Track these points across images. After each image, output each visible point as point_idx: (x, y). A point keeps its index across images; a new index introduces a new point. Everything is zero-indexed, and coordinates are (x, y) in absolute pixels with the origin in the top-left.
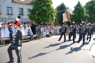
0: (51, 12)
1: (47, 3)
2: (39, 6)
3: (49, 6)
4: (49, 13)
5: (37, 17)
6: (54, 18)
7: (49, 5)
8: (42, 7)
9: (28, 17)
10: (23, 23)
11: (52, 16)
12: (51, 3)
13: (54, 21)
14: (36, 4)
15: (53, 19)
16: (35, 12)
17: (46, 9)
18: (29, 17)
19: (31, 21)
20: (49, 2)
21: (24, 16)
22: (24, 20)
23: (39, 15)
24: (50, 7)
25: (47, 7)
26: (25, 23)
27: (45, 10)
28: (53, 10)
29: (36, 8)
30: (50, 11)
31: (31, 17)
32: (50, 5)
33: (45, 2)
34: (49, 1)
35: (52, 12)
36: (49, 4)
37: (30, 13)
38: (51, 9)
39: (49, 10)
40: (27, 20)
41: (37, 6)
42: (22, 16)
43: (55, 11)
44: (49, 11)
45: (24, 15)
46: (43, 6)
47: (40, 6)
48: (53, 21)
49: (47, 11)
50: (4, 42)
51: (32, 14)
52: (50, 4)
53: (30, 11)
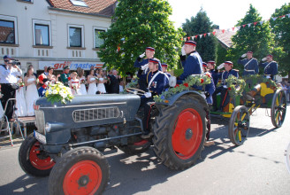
0: (166, 38)
1: (155, 12)
2: (130, 22)
3: (160, 21)
4: (160, 41)
5: (123, 55)
6: (177, 57)
7: (159, 19)
8: (139, 24)
9: (95, 55)
11: (168, 50)
12: (166, 10)
13: (176, 67)
14: (119, 15)
15: (173, 61)
16: (117, 39)
17: (152, 30)
18: (100, 55)
19: (104, 66)
20: (160, 7)
21: (83, 52)
22: (83, 63)
23: (130, 47)
24: (163, 25)
25: (153, 22)
27: (147, 33)
28: (173, 32)
29: (119, 26)
30: (163, 35)
31: (105, 55)
32: (164, 17)
33: (147, 7)
34: (162, 4)
35: (170, 38)
36: (160, 15)
37: (101, 42)
38: (166, 29)
39: (161, 33)
40: (93, 63)
41: (122, 20)
42: (78, 51)
43: (177, 36)
44: (160, 36)
45: (85, 49)
46: (143, 20)
47: (134, 22)
48: (172, 66)
49: (153, 37)
50: (25, 129)
51: (107, 44)
52: (163, 13)
53: (102, 36)
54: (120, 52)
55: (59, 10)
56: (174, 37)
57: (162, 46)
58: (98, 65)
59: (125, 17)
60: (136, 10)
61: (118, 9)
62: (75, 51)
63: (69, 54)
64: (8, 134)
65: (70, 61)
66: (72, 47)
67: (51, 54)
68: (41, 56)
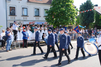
0: (71, 13)
1: (67, 3)
4: (68, 14)
5: (55, 19)
6: (75, 20)
8: (61, 8)
9: (44, 19)
10: (39, 26)
11: (72, 17)
13: (75, 24)
15: (74, 21)
17: (65, 10)
18: (46, 19)
19: (48, 23)
21: (40, 18)
22: (40, 22)
23: (57, 16)
26: (41, 26)
28: (74, 10)
29: (53, 9)
32: (70, 5)
33: (64, 1)
36: (68, 4)
37: (47, 14)
38: (71, 9)
39: (68, 11)
40: (43, 22)
42: (38, 17)
46: (62, 6)
47: (59, 7)
48: (73, 23)
49: (65, 13)
52: (70, 3)
53: (47, 12)
54: (53, 18)
56: (74, 12)
57: (69, 16)
58: (45, 23)
59: (55, 5)
60: (60, 2)
62: (37, 17)
63: (35, 19)
65: (35, 21)
66: (36, 16)
67: (28, 18)
68: (24, 19)
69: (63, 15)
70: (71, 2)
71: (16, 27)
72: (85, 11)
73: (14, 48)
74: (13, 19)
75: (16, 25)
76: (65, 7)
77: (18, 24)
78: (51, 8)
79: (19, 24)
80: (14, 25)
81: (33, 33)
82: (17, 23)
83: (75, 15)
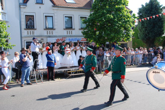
0: (124, 22)
1: (116, 6)
2: (101, 13)
3: (120, 12)
4: (119, 24)
5: (97, 33)
6: (132, 32)
7: (119, 10)
8: (107, 14)
9: (80, 33)
10: (73, 44)
11: (125, 29)
13: (131, 39)
15: (129, 36)
16: (93, 24)
17: (114, 18)
18: (84, 33)
20: (120, 2)
21: (73, 31)
22: (73, 38)
23: (101, 28)
25: (116, 13)
27: (111, 19)
28: (128, 17)
29: (95, 16)
31: (86, 33)
32: (122, 9)
35: (126, 22)
36: (119, 8)
37: (84, 26)
40: (79, 38)
41: (97, 11)
42: (70, 31)
43: (131, 20)
44: (120, 21)
45: (74, 29)
46: (109, 12)
47: (103, 13)
48: (128, 39)
51: (87, 26)
52: (121, 6)
53: (85, 22)
54: (95, 32)
55: (59, 7)
56: (129, 21)
57: (122, 26)
58: (82, 39)
59: (98, 9)
60: (105, 5)
61: (94, 5)
62: (68, 31)
63: (65, 33)
64: (34, 78)
65: (65, 37)
66: (67, 28)
67: (55, 33)
68: (49, 35)
69: (111, 25)
70: (124, 4)
71: (35, 48)
72: (148, 18)
73: (34, 80)
74: (31, 34)
75: (36, 45)
76: (113, 13)
77: (38, 43)
78: (91, 15)
79: (41, 43)
80: (32, 44)
81: (63, 55)
82: (38, 41)
83: (131, 26)
